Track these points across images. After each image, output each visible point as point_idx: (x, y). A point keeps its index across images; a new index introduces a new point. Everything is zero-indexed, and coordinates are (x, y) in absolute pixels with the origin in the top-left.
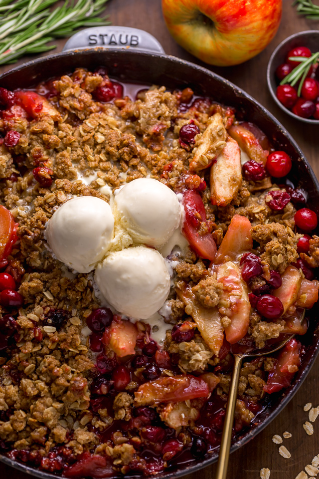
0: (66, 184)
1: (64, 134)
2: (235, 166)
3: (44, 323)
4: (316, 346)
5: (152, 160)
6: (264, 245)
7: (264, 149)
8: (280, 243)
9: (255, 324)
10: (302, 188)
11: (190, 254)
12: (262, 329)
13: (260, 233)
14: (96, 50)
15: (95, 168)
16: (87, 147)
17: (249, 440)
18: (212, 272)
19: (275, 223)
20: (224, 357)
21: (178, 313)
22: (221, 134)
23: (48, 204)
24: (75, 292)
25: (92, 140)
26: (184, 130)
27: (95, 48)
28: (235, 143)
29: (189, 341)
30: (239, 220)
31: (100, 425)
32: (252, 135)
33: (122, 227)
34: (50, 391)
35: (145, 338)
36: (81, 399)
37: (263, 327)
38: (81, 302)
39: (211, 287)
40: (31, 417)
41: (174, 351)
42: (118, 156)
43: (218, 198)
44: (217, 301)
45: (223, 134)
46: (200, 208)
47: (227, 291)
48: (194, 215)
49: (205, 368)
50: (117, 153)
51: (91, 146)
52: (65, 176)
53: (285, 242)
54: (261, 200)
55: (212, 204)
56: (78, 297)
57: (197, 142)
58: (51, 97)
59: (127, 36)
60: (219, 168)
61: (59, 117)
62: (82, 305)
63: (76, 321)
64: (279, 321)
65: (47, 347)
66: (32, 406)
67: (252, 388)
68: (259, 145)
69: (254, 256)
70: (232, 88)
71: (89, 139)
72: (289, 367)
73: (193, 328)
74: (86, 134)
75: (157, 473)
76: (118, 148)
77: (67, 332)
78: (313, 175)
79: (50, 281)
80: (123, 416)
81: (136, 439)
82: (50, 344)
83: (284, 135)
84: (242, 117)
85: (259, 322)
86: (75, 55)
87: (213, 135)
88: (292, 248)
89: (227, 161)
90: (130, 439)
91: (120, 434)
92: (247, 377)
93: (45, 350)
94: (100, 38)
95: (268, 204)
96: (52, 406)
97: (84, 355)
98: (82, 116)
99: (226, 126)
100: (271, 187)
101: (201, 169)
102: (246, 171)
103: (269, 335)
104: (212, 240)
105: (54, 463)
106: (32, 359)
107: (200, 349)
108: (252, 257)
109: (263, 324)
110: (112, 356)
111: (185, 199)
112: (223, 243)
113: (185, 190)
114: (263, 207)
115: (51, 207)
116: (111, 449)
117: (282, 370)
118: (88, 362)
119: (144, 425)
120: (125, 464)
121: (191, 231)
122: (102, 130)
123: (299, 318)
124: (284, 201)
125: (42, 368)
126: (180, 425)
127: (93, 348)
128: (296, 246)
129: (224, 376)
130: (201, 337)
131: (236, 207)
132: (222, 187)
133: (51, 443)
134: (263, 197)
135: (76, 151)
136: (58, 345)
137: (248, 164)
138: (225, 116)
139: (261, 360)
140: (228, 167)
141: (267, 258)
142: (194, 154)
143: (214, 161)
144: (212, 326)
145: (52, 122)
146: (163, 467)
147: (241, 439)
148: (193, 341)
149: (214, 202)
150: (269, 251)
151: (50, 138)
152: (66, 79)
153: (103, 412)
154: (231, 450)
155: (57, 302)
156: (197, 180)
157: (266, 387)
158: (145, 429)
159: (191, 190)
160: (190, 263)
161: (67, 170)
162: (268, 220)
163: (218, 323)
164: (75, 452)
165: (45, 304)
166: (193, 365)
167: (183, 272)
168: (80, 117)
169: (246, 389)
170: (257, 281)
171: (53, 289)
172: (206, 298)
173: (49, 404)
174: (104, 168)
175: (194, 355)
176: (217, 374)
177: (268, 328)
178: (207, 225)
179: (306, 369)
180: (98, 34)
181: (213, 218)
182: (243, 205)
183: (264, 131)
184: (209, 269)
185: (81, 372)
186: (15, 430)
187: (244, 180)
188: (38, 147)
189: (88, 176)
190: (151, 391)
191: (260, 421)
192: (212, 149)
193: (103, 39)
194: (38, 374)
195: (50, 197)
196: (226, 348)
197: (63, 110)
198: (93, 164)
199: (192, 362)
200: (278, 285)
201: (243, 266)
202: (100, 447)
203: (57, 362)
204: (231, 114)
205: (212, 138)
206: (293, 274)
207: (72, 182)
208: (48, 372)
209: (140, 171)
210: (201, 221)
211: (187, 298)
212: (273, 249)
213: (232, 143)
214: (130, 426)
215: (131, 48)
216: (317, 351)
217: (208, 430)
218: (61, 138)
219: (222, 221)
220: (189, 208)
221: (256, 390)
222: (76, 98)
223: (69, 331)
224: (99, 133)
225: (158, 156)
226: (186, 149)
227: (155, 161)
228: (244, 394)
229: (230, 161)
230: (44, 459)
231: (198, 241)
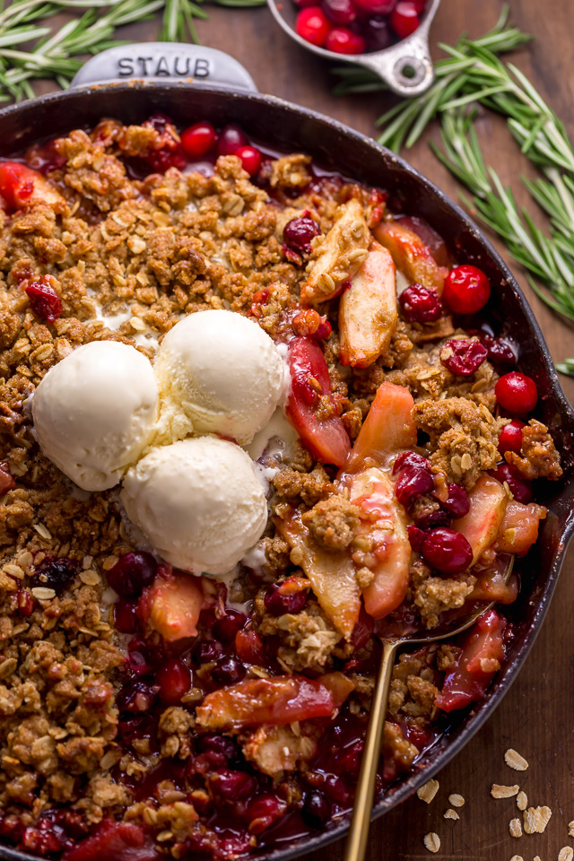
0: (73, 327)
1: (73, 237)
2: (385, 295)
3: (33, 582)
4: (532, 622)
5: (233, 283)
6: (437, 437)
7: (439, 264)
8: (467, 433)
9: (420, 583)
10: (509, 335)
11: (301, 455)
12: (431, 592)
13: (429, 415)
14: (131, 85)
15: (128, 299)
16: (114, 261)
17: (407, 795)
18: (341, 487)
19: (459, 397)
20: (362, 644)
21: (279, 562)
22: (358, 235)
23: (40, 362)
24: (87, 524)
25: (124, 249)
26: (293, 227)
27: (130, 82)
28: (385, 252)
29: (296, 612)
30: (390, 391)
31: (135, 770)
32: (417, 239)
33: (174, 401)
34: (44, 708)
35: (217, 608)
36: (101, 721)
37: (434, 587)
38: (100, 542)
39: (336, 513)
40: (10, 756)
41: (269, 630)
42: (171, 277)
43: (350, 352)
44: (347, 539)
45: (363, 236)
46: (319, 369)
47: (368, 521)
48: (306, 383)
49: (326, 663)
50: (168, 272)
51: (122, 260)
52: (74, 312)
53: (475, 431)
54: (434, 358)
55: (342, 364)
56: (93, 533)
57: (314, 250)
58: (51, 171)
59: (188, 61)
60: (355, 297)
61: (64, 206)
62: (100, 548)
63: (91, 578)
64: (464, 577)
65: (40, 626)
66: (11, 735)
67: (414, 702)
68: (430, 258)
69: (418, 457)
70: (380, 153)
71: (118, 246)
72: (483, 661)
73: (305, 590)
74: (112, 238)
75: (237, 856)
76: (170, 262)
77: (75, 599)
78: (528, 310)
79: (45, 505)
80: (176, 749)
81: (199, 794)
82: (45, 620)
83: (474, 238)
84: (399, 207)
85: (427, 578)
86: (92, 94)
87: (343, 237)
88: (491, 443)
89: (370, 286)
90: (189, 795)
91: (171, 785)
92: (405, 681)
93: (36, 631)
94: (140, 64)
95: (446, 363)
96: (48, 734)
97: (106, 640)
98: (104, 206)
99: (369, 222)
100: (453, 335)
101: (322, 300)
102: (407, 305)
103: (446, 602)
104: (342, 429)
105: (46, 839)
106: (12, 650)
107: (316, 627)
108: (414, 459)
109: (434, 582)
110: (157, 641)
111: (292, 354)
112: (361, 434)
113: (291, 338)
114: (436, 370)
115: (46, 368)
116: (153, 812)
117: (469, 668)
118: (113, 652)
119: (214, 766)
120: (179, 839)
121: (301, 412)
122: (141, 229)
123: (501, 572)
124: (475, 358)
125: (30, 664)
126: (280, 767)
127: (120, 627)
128: (497, 439)
129: (363, 678)
130: (319, 605)
131: (387, 370)
132: (361, 332)
133: (43, 802)
134: (436, 351)
135: (94, 268)
136: (60, 621)
137: (409, 291)
138: (369, 204)
139: (431, 650)
140: (371, 297)
141: (443, 462)
142: (309, 273)
143: (345, 286)
144: (339, 586)
145: (53, 215)
146: (249, 846)
147: (393, 794)
148: (304, 613)
149: (346, 360)
150: (445, 448)
151: (47, 243)
152: (80, 136)
153: (142, 744)
154: (372, 814)
155: (57, 544)
156: (314, 319)
157: (439, 699)
158: (215, 776)
159: (302, 337)
160: (300, 471)
161: (77, 303)
162: (446, 392)
163: (350, 579)
164: (88, 820)
165: (36, 548)
166: (304, 657)
167: (286, 486)
168: (101, 207)
169: (404, 703)
170: (424, 503)
171: (52, 520)
172: (326, 532)
173: (43, 731)
174: (145, 298)
175: (305, 638)
176: (349, 675)
177: (443, 589)
178: (331, 400)
179: (514, 664)
180: (135, 58)
181: (344, 389)
182: (400, 366)
183: (440, 233)
184: (335, 482)
185: (102, 672)
187: (402, 320)
188: (25, 258)
189: (114, 314)
190: (226, 705)
191: (428, 761)
192: (343, 263)
193: (144, 66)
194: (22, 676)
195: (44, 350)
196: (365, 628)
197: (71, 192)
198: (123, 291)
199: (301, 651)
200: (462, 510)
201: (397, 476)
202: (133, 809)
203: (58, 654)
204: (380, 200)
205: (341, 242)
206: (491, 490)
207: (85, 323)
208: (41, 672)
209: (210, 304)
210: (322, 394)
211: (294, 533)
212: (452, 444)
213: (380, 253)
214: (188, 771)
215: (196, 83)
216: (534, 631)
217: (333, 777)
218: (68, 245)
219: (362, 395)
220: (299, 369)
221: (421, 704)
222: (96, 172)
223: (80, 597)
224: (135, 236)
225: (244, 277)
226: (294, 264)
227: (237, 285)
228: (401, 712)
229: (376, 286)
230: (29, 830)
231: (315, 431)
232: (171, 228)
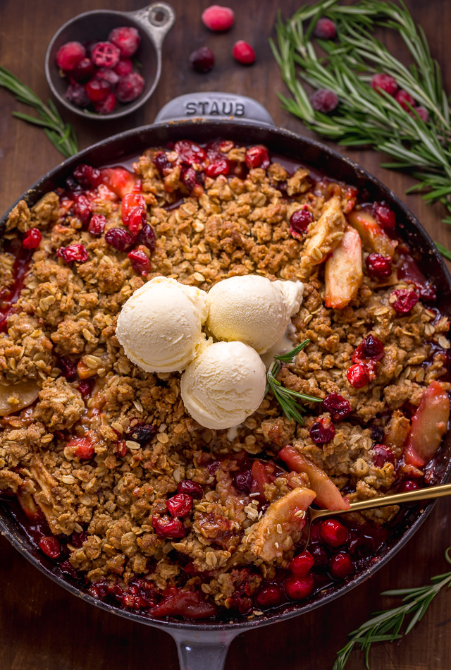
1: (158, 221)
2: (355, 261)
3: (128, 437)
5: (259, 252)
7: (391, 238)
14: (194, 121)
15: (193, 261)
16: (184, 236)
17: (367, 578)
22: (338, 223)
24: (164, 405)
25: (190, 228)
26: (296, 217)
27: (194, 119)
28: (355, 233)
38: (172, 415)
40: (108, 543)
42: (220, 247)
43: (332, 299)
45: (341, 223)
50: (218, 244)
51: (188, 236)
54: (385, 300)
55: (326, 306)
56: (168, 410)
57: (310, 232)
60: (336, 263)
62: (172, 419)
63: (163, 438)
65: (129, 465)
66: (108, 531)
68: (384, 235)
70: (353, 167)
71: (187, 227)
74: (183, 221)
76: (219, 238)
77: (152, 451)
79: (141, 389)
82: (133, 462)
83: (413, 224)
86: (170, 127)
89: (346, 255)
93: (125, 467)
94: (200, 107)
96: (131, 531)
99: (345, 212)
100: (397, 284)
101: (315, 264)
102: (370, 266)
114: (385, 311)
122: (201, 216)
124: (411, 302)
125: (121, 487)
131: (355, 309)
132: (339, 286)
133: (129, 574)
134: (386, 296)
135: (171, 240)
136: (142, 462)
138: (345, 198)
140: (346, 263)
142: (306, 246)
143: (329, 256)
149: (329, 304)
155: (146, 415)
161: (160, 263)
162: (393, 323)
164: (157, 587)
165: (133, 416)
171: (143, 399)
173: (128, 529)
174: (203, 260)
180: (197, 103)
182: (363, 306)
186: (88, 558)
187: (365, 276)
192: (327, 241)
193: (204, 109)
198: (189, 256)
203: (138, 481)
204: (353, 196)
205: (327, 228)
209: (244, 264)
213: (352, 233)
215: (236, 119)
223: (155, 450)
224: (197, 220)
225: (266, 248)
226: (297, 240)
227: (262, 253)
229: (349, 255)
232: (219, 216)
